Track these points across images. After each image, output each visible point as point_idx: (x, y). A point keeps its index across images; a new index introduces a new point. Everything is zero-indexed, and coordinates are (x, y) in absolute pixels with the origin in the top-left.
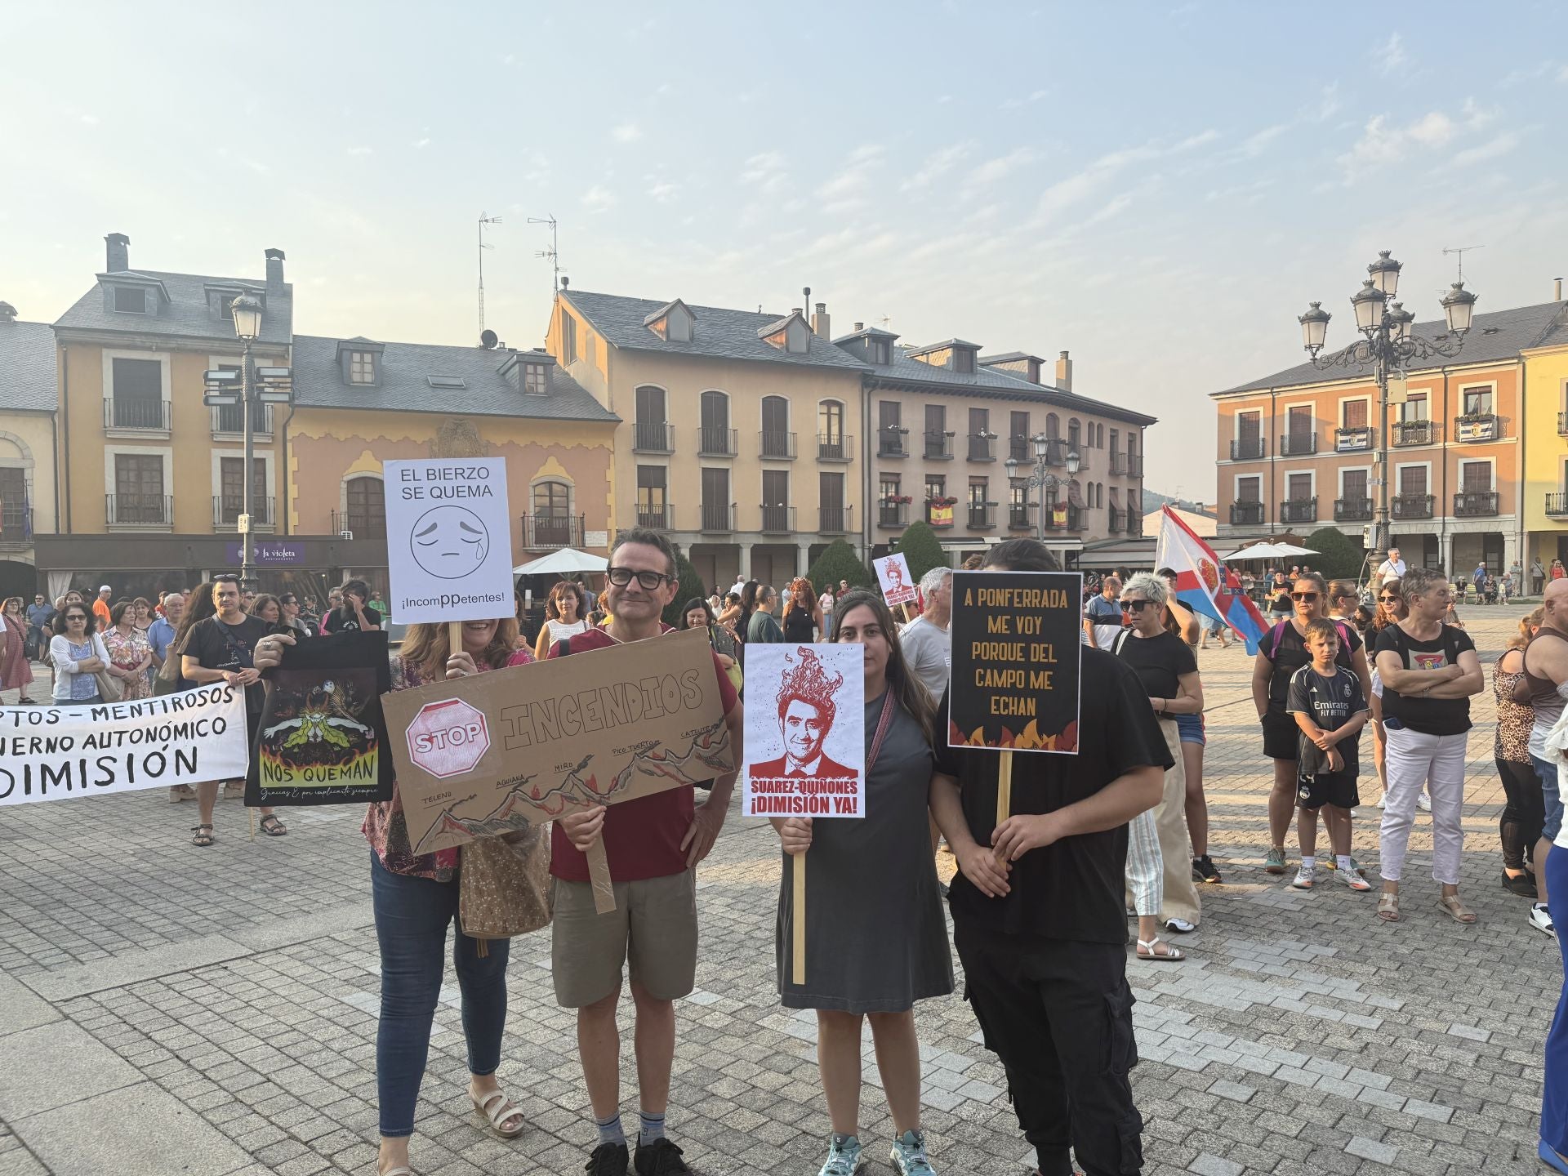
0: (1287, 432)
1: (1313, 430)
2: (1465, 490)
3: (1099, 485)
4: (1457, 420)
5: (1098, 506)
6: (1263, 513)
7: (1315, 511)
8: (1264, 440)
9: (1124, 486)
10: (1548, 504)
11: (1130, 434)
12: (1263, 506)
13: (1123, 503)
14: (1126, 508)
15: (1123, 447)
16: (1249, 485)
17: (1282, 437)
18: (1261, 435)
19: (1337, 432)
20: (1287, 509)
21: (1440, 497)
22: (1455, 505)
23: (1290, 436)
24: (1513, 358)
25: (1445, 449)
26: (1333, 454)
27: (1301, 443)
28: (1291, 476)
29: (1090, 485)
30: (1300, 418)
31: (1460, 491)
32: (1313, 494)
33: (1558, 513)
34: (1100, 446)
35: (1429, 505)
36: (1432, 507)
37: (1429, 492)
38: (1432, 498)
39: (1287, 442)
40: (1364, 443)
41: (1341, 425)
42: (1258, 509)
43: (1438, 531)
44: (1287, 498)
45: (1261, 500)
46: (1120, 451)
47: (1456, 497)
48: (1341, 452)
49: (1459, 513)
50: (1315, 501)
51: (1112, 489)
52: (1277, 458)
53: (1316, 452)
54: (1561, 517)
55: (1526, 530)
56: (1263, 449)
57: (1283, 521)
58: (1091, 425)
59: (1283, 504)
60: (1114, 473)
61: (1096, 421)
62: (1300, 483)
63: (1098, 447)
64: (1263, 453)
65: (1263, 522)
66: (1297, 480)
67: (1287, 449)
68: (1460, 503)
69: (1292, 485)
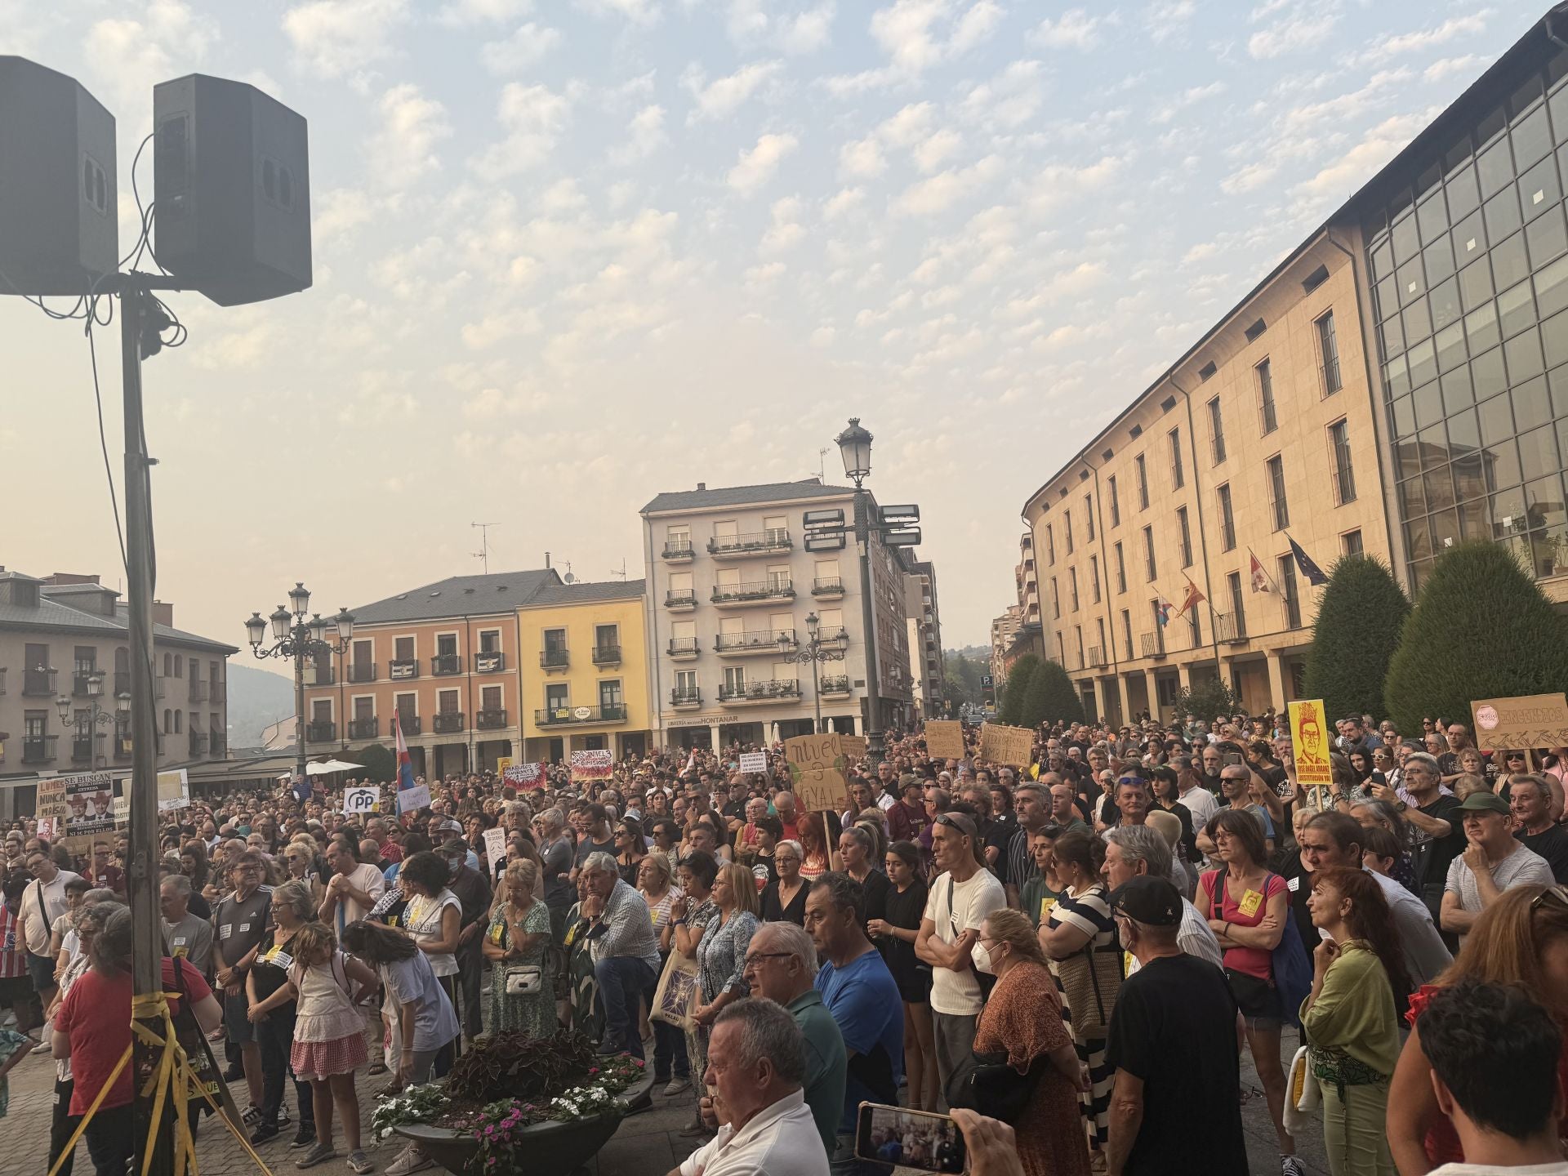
0: (352, 663)
1: (373, 661)
2: (484, 708)
3: (178, 712)
4: (477, 656)
5: (177, 731)
6: (335, 731)
7: (377, 728)
8: (333, 668)
9: (205, 711)
10: (536, 718)
11: (212, 663)
12: (335, 725)
13: (205, 726)
14: (208, 731)
15: (204, 675)
16: (323, 707)
17: (349, 666)
18: (332, 665)
19: (391, 663)
20: (353, 727)
21: (467, 714)
22: (478, 720)
23: (356, 665)
24: (511, 611)
25: (469, 678)
26: (387, 680)
27: (364, 673)
28: (357, 699)
29: (167, 712)
30: (363, 649)
31: (481, 710)
32: (375, 714)
33: (543, 724)
34: (178, 674)
35: (460, 721)
36: (462, 722)
37: (460, 711)
38: (462, 715)
39: (352, 670)
40: (410, 672)
41: (394, 658)
42: (330, 729)
43: (467, 741)
44: (353, 717)
45: (333, 721)
46: (201, 678)
47: (478, 713)
48: (394, 679)
49: (481, 727)
50: (376, 720)
51: (192, 714)
52: (345, 683)
53: (375, 679)
54: (545, 727)
55: (525, 737)
56: (334, 676)
57: (350, 737)
58: (167, 657)
59: (350, 723)
60: (194, 699)
61: (173, 653)
62: (364, 704)
63: (176, 676)
64: (334, 680)
65: (335, 739)
66: (362, 703)
67: (352, 677)
68: (482, 719)
69: (357, 706)
